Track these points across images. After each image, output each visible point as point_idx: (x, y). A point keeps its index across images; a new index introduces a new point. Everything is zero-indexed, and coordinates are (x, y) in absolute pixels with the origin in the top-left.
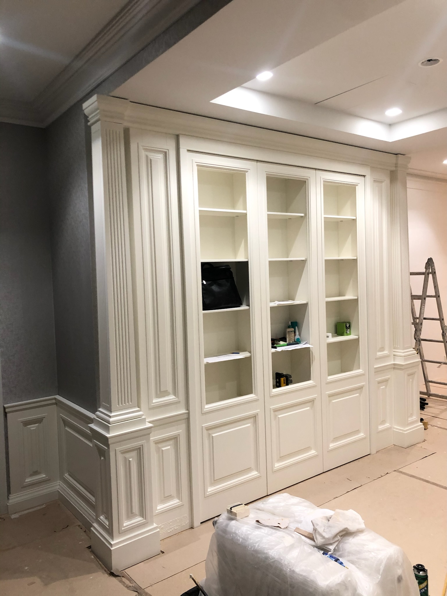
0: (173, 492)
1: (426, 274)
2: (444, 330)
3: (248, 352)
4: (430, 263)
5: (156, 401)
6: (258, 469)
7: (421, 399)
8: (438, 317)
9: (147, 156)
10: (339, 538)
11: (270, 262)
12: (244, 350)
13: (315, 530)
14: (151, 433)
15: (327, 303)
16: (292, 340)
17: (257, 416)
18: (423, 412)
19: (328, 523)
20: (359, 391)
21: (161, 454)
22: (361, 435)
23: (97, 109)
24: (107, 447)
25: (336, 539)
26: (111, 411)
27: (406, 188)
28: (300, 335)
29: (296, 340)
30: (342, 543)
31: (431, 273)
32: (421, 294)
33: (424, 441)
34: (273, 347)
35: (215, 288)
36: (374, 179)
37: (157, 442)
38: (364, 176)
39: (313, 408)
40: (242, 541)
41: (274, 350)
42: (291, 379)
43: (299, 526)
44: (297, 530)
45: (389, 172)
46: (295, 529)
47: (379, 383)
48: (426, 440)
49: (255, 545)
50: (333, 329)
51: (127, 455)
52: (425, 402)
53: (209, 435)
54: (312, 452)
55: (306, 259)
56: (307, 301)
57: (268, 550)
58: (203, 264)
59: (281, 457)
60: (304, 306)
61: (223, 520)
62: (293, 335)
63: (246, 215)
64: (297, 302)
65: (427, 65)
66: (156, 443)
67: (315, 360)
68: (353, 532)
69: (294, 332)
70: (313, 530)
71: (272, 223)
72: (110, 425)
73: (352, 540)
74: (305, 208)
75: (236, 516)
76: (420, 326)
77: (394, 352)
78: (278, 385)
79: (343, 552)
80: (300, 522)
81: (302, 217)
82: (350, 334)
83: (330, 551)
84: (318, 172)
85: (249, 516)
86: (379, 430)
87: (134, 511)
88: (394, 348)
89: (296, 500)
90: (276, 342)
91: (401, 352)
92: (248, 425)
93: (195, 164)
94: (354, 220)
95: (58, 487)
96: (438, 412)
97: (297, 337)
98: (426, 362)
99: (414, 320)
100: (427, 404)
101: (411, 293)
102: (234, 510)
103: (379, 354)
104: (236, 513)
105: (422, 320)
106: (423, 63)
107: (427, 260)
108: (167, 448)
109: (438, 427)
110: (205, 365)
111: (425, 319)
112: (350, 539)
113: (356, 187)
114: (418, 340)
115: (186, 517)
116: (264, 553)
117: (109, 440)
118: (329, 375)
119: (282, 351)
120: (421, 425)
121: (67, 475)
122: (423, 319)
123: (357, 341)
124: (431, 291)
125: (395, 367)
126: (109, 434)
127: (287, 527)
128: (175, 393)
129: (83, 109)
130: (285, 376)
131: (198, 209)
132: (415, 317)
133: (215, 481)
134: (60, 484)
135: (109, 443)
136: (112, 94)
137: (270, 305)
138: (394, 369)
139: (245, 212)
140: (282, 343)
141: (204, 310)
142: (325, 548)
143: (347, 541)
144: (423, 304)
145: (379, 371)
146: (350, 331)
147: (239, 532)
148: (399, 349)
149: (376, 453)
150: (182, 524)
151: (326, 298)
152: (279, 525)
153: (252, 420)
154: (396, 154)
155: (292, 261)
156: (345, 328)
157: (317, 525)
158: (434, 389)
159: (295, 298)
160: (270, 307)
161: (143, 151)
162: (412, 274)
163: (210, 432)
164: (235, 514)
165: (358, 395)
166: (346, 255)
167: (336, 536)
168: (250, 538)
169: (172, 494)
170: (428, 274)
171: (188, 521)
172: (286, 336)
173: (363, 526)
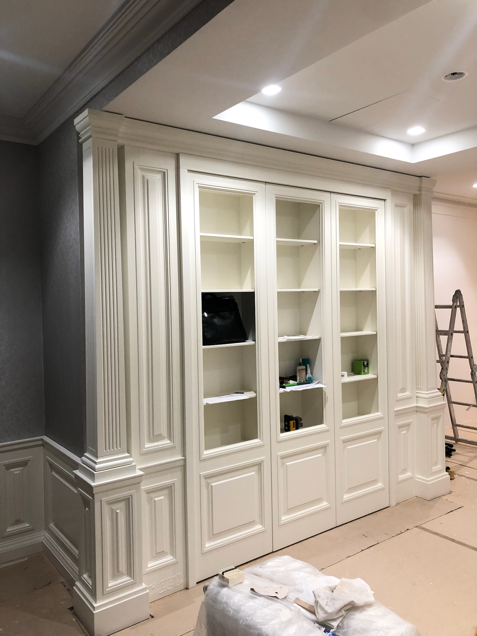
0: (167, 548)
1: (453, 308)
2: (474, 369)
3: (254, 391)
4: (458, 295)
5: (148, 445)
6: (262, 523)
7: (446, 444)
8: (467, 355)
9: (143, 177)
10: (343, 612)
11: (278, 292)
12: (249, 390)
13: (317, 602)
14: (141, 482)
15: (343, 339)
16: (304, 379)
17: (262, 464)
18: (449, 459)
19: (332, 594)
20: (377, 436)
21: (153, 505)
22: (380, 485)
23: (89, 125)
24: (92, 498)
25: (341, 614)
26: (97, 457)
27: (431, 213)
28: (312, 373)
29: (307, 379)
30: (347, 619)
31: (458, 306)
32: (448, 329)
33: (450, 492)
34: (282, 386)
35: (216, 321)
36: (396, 204)
37: (149, 492)
38: (385, 200)
39: (325, 455)
40: (233, 612)
41: (282, 390)
42: (302, 422)
43: (300, 596)
44: (297, 601)
45: (412, 196)
46: (294, 599)
47: (400, 427)
48: (452, 492)
49: (247, 618)
50: (349, 367)
51: (114, 507)
52: (452, 448)
53: (208, 484)
54: (324, 504)
55: (320, 289)
56: (320, 336)
57: (262, 625)
58: (204, 295)
59: (288, 509)
60: (317, 342)
61: (214, 586)
62: (304, 373)
63: (252, 241)
64: (309, 337)
65: (451, 79)
66: (147, 493)
67: (328, 402)
68: (360, 606)
69: (305, 370)
70: (314, 601)
71: (281, 250)
72: (95, 473)
73: (359, 616)
74: (319, 235)
75: (229, 583)
76: (446, 365)
77: (417, 393)
78: (286, 428)
79: (347, 630)
80: (300, 591)
81: (315, 244)
82: (368, 374)
83: (333, 627)
84: (333, 195)
85: (244, 582)
86: (400, 480)
87: (120, 569)
88: (417, 389)
89: (298, 564)
90: (285, 381)
91: (424, 394)
92: (252, 473)
93: (196, 186)
94: (372, 247)
95: (43, 537)
96: (467, 460)
97: (309, 375)
98: (453, 404)
99: (440, 357)
100: (455, 450)
101: (437, 328)
102: (226, 575)
103: (400, 395)
104: (228, 579)
105: (449, 358)
106: (446, 76)
107: (455, 292)
108: (161, 498)
109: (467, 477)
110: (204, 406)
111: (452, 356)
112: (357, 614)
113: (375, 212)
114: (445, 380)
115: (181, 576)
116: (257, 629)
117: (94, 489)
118: (344, 418)
119: (291, 392)
120: (446, 475)
121: (52, 525)
122: (450, 356)
123: (376, 380)
124: (459, 326)
125: (418, 410)
126: (94, 483)
127: (285, 597)
128: (170, 436)
129: (75, 125)
130: (294, 418)
131: (199, 234)
132: (442, 354)
133: (214, 536)
134: (45, 535)
135: (94, 493)
136: (105, 108)
137: (279, 340)
138: (416, 412)
139: (252, 238)
140: (291, 382)
141: (204, 344)
142: (327, 624)
143: (352, 617)
144: (449, 341)
145: (400, 414)
146: (368, 370)
147: (231, 602)
148: (423, 390)
149: (396, 506)
150: (176, 585)
151: (341, 332)
152: (276, 595)
153: (256, 468)
154: (420, 177)
155: (304, 292)
156: (363, 366)
157: (319, 596)
158: (463, 434)
159: (307, 333)
160: (279, 343)
161: (139, 170)
162: (437, 307)
163: (209, 481)
164: (227, 581)
165: (376, 440)
166: (365, 286)
167: (340, 610)
168: (242, 609)
169: (165, 550)
170: (456, 307)
171: (183, 581)
172: (296, 374)
173: (372, 599)
